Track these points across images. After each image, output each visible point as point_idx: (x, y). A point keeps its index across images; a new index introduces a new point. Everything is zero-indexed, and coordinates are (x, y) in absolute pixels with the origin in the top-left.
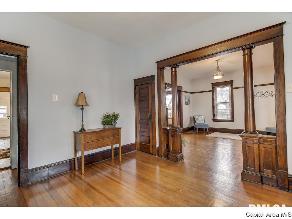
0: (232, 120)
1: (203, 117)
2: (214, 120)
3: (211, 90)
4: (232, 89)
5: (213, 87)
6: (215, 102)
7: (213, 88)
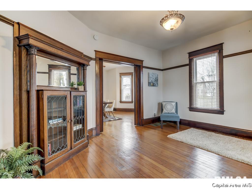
0: (221, 111)
1: (174, 104)
2: (192, 109)
3: (188, 63)
4: (221, 58)
5: (190, 58)
6: (194, 81)
7: (191, 60)
